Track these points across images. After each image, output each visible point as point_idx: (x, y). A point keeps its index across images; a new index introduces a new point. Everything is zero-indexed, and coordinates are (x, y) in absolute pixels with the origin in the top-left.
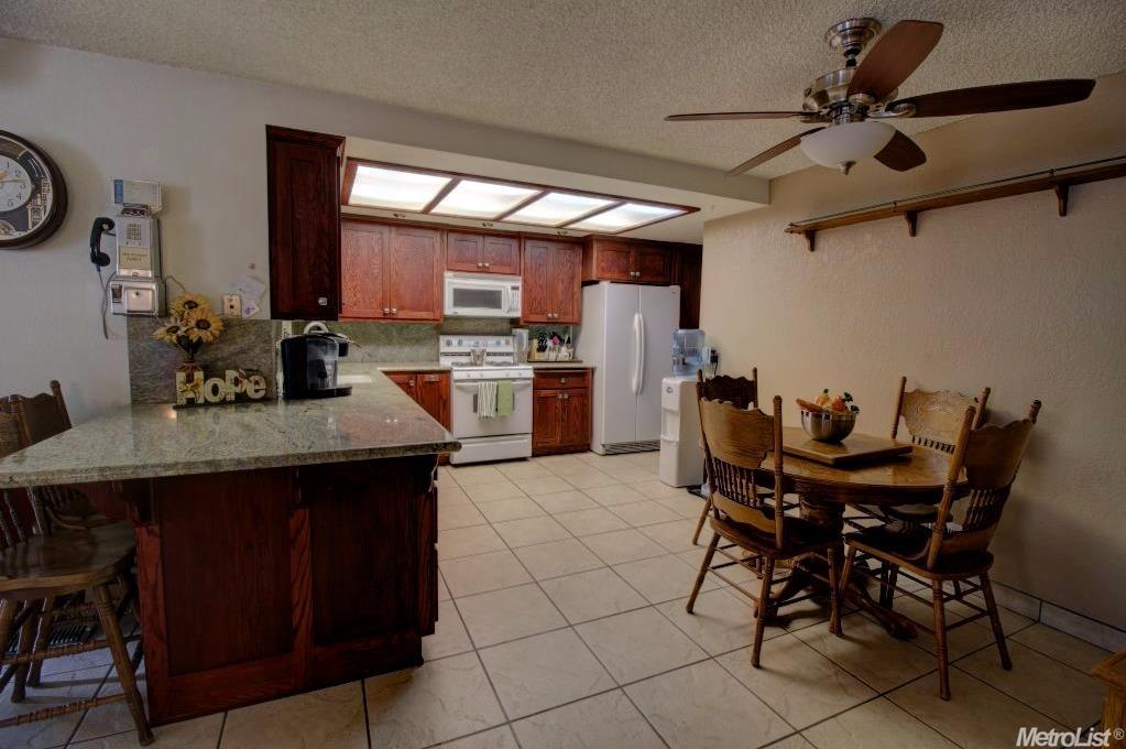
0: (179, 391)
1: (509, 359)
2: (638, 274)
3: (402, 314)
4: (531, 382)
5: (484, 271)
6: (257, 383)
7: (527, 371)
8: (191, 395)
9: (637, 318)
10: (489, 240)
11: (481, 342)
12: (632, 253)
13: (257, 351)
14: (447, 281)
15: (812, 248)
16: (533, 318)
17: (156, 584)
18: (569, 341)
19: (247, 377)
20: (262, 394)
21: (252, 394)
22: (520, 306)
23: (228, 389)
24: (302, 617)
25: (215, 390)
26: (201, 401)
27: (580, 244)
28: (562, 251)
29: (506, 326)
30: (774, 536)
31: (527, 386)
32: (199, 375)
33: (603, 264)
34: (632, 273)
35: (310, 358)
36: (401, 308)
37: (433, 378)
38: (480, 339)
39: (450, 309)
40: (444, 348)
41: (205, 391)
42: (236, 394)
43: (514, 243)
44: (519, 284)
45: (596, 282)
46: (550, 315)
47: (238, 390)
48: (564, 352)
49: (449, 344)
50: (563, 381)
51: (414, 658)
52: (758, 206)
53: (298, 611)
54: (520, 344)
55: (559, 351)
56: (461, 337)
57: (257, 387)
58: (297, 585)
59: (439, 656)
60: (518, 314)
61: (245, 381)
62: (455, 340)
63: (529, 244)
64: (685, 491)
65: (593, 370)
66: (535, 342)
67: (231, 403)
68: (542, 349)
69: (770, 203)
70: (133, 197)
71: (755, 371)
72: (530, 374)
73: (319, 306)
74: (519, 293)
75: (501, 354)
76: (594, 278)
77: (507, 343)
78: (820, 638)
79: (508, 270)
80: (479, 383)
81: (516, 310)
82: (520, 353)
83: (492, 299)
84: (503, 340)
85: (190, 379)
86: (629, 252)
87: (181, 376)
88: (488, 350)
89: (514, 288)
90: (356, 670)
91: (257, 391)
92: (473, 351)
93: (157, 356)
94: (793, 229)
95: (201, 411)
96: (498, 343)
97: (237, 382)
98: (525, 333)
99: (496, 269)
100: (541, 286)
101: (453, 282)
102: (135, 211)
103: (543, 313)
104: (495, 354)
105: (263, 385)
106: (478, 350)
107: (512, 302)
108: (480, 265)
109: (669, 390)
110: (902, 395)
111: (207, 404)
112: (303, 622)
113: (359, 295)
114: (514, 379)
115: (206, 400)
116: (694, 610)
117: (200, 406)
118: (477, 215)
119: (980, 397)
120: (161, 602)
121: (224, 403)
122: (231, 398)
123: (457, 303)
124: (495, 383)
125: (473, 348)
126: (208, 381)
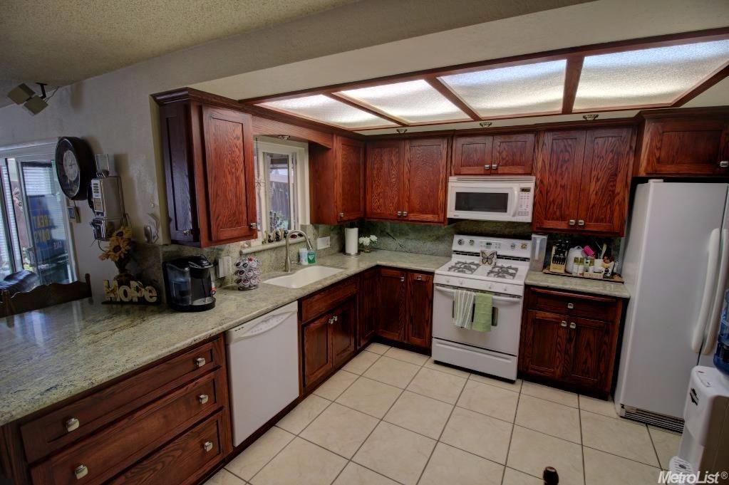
3: (412, 217)
5: (491, 173)
6: (150, 291)
10: (500, 139)
11: (492, 244)
14: (450, 185)
16: (550, 224)
19: (144, 287)
20: (154, 299)
21: (147, 298)
22: (529, 209)
23: (133, 294)
25: (125, 293)
26: (118, 300)
28: (601, 140)
31: (514, 303)
34: (723, 163)
36: (411, 211)
37: (420, 277)
38: (493, 241)
39: (452, 213)
40: (456, 247)
41: (120, 294)
42: (138, 298)
44: (531, 185)
46: (574, 221)
47: (139, 295)
49: (460, 242)
50: (570, 305)
55: (592, 263)
56: (474, 238)
57: (151, 294)
60: (528, 219)
61: (143, 290)
62: (466, 239)
74: (531, 194)
75: (514, 258)
76: (643, 175)
77: (524, 247)
79: (519, 170)
80: (460, 291)
81: (525, 214)
83: (499, 202)
84: (518, 243)
85: (110, 285)
86: (721, 130)
88: (500, 253)
89: (524, 190)
91: (151, 297)
92: (483, 253)
95: (119, 307)
96: (513, 246)
97: (138, 290)
99: (506, 170)
100: (563, 187)
101: (457, 185)
102: (101, 175)
103: (563, 218)
104: (506, 258)
105: (155, 294)
106: (488, 251)
107: (521, 206)
108: (487, 166)
111: (122, 302)
113: (381, 200)
115: (121, 300)
117: (118, 304)
121: (132, 303)
122: (136, 300)
123: (458, 208)
124: (474, 294)
125: (484, 249)
126: (121, 288)
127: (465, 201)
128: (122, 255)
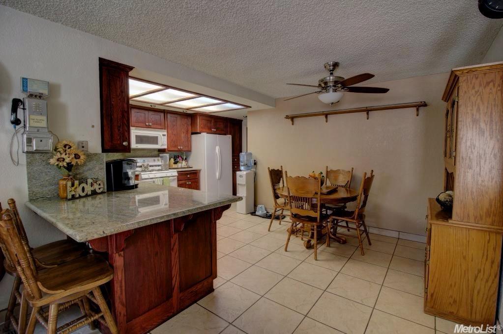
0: (68, 191)
1: (160, 168)
2: (215, 130)
4: (176, 177)
5: (149, 127)
6: (99, 184)
7: (174, 173)
8: (73, 193)
9: (217, 148)
10: (151, 113)
11: (146, 161)
12: (213, 121)
13: (97, 168)
14: (132, 131)
15: (293, 124)
16: (172, 149)
17: (122, 280)
18: (186, 159)
19: (96, 182)
20: (101, 190)
21: (98, 190)
22: (166, 143)
23: (89, 189)
24: (176, 281)
25: (83, 189)
26: (77, 196)
27: (191, 116)
28: (183, 119)
29: (156, 153)
30: (317, 218)
31: (174, 179)
32: (77, 182)
33: (202, 126)
34: (213, 130)
35: (124, 171)
38: (146, 159)
39: (134, 145)
41: (79, 191)
42: (91, 191)
43: (162, 115)
44: (165, 133)
45: (200, 133)
46: (179, 147)
47: (92, 189)
48: (184, 163)
50: (188, 176)
51: (211, 290)
52: (271, 107)
53: (174, 279)
54: (165, 161)
55: (182, 163)
56: (144, 159)
57: (100, 187)
58: (174, 268)
59: (218, 286)
60: (165, 147)
61: (95, 184)
63: (169, 116)
64: (250, 215)
65: (200, 171)
66: (172, 160)
67: (90, 195)
68: (176, 163)
69: (275, 107)
70: (33, 88)
71: (282, 167)
72: (176, 174)
73: (124, 145)
74: (166, 137)
75: (156, 166)
76: (199, 132)
77: (158, 160)
78: (325, 249)
79: (160, 127)
80: (156, 179)
81: (165, 145)
82: (165, 165)
83: (154, 140)
84: (156, 159)
85: (73, 185)
86: (211, 121)
87: (69, 184)
88: (150, 164)
89: (163, 135)
90: (195, 298)
91: (100, 189)
92: (143, 165)
93: (44, 174)
94: (287, 117)
95: (78, 201)
96: (154, 160)
97: (92, 185)
98: (167, 155)
99: (155, 126)
100: (174, 135)
101: (135, 132)
102: (36, 96)
103: (176, 146)
104: (152, 166)
105: (102, 186)
106: (146, 164)
107: (163, 143)
108: (147, 124)
109: (241, 176)
110: (327, 171)
111: (80, 197)
112: (176, 283)
114: (169, 177)
115: (79, 195)
116: (287, 250)
117: (77, 198)
118: (155, 102)
119: (351, 170)
120: (124, 288)
121: (87, 196)
122: (90, 193)
123: (137, 142)
124: (162, 179)
125: (143, 163)
126: (80, 186)
127: (140, 139)
128: (82, 161)
